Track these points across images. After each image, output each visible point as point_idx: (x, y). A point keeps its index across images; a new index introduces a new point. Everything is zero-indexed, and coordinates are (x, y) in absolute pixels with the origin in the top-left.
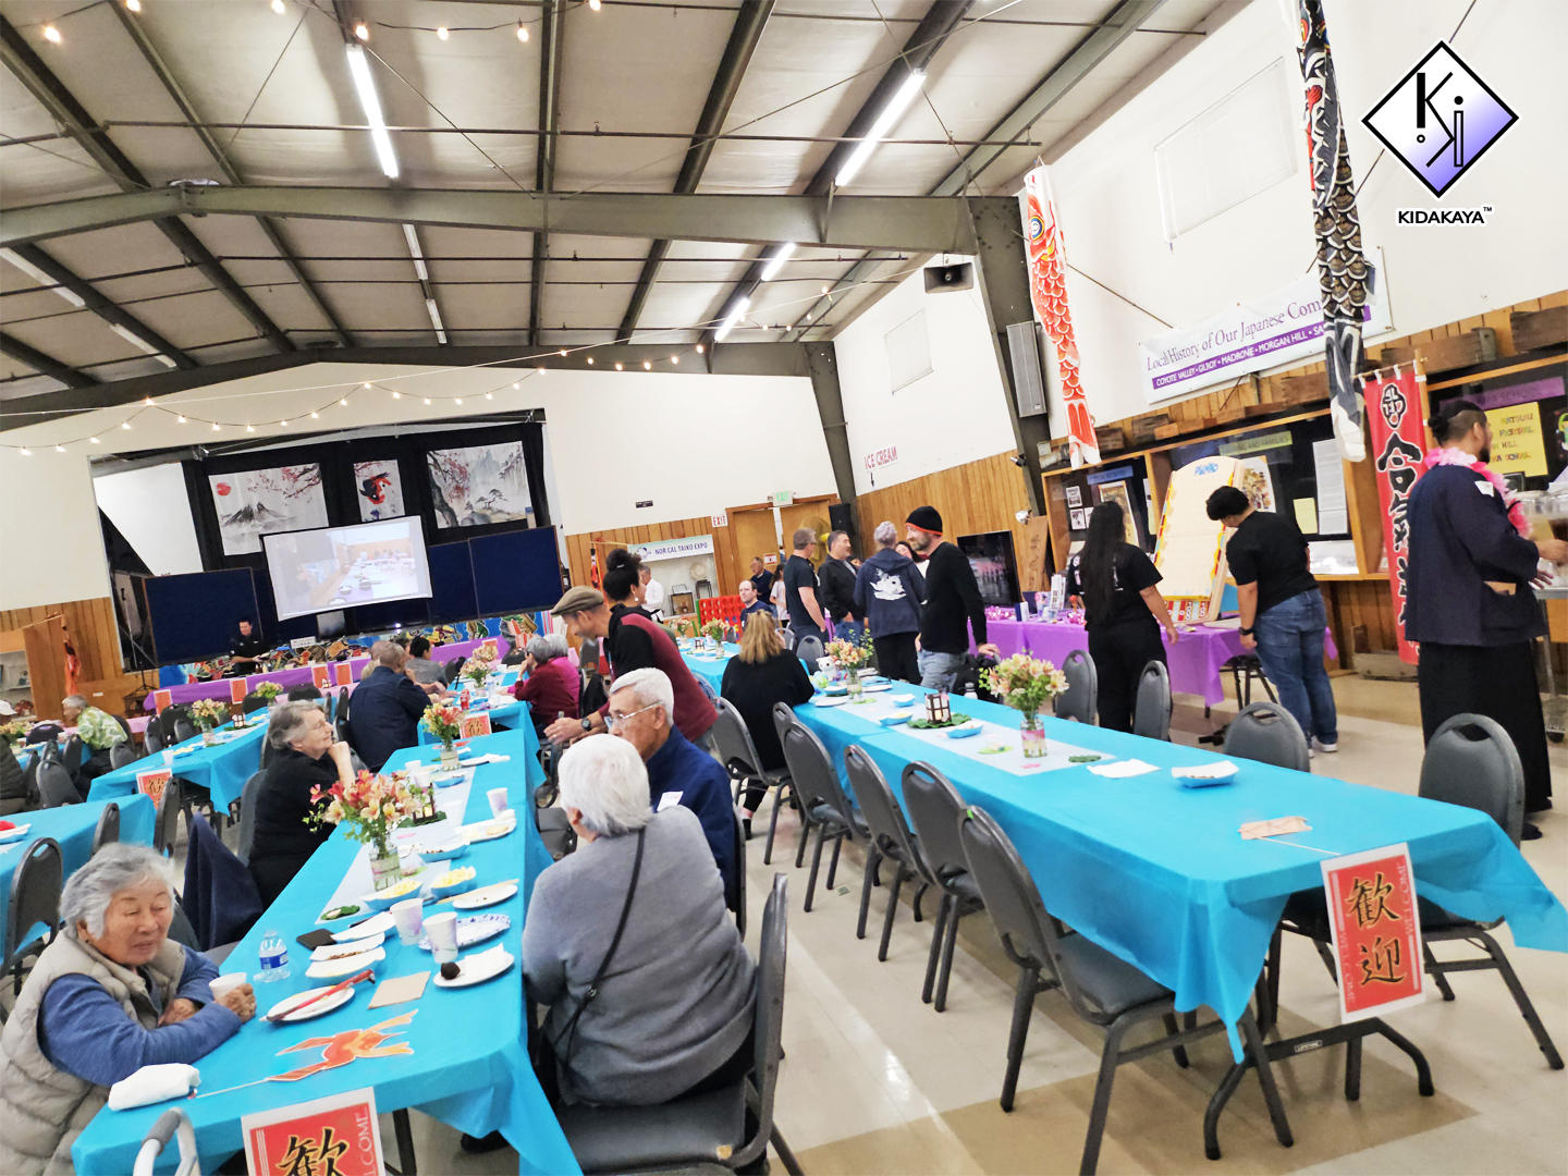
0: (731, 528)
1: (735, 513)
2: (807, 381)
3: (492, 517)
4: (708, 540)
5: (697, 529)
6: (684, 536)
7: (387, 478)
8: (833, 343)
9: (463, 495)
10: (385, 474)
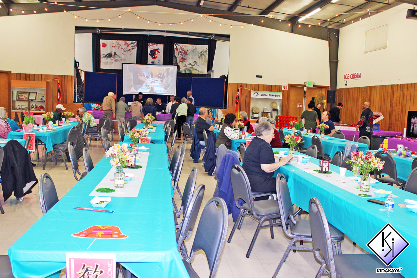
0: (289, 91)
1: (291, 86)
2: (326, 43)
3: (193, 71)
4: (281, 94)
5: (276, 90)
6: (271, 91)
7: (159, 51)
8: (339, 30)
9: (184, 61)
10: (158, 49)
